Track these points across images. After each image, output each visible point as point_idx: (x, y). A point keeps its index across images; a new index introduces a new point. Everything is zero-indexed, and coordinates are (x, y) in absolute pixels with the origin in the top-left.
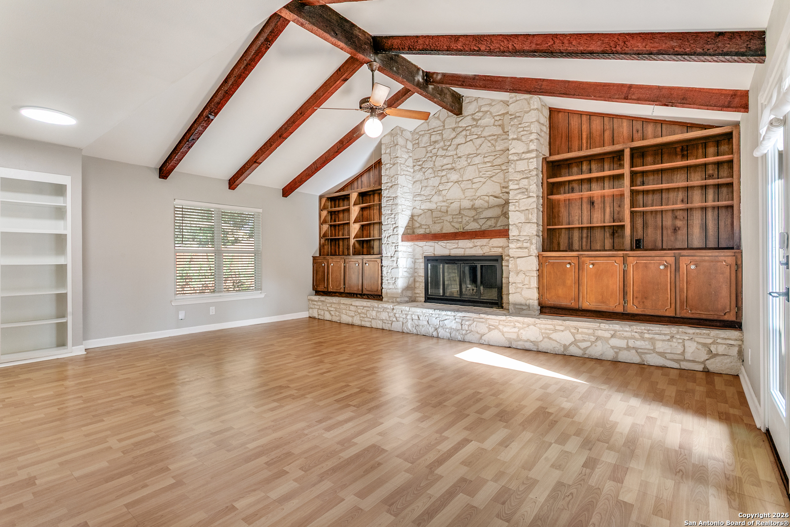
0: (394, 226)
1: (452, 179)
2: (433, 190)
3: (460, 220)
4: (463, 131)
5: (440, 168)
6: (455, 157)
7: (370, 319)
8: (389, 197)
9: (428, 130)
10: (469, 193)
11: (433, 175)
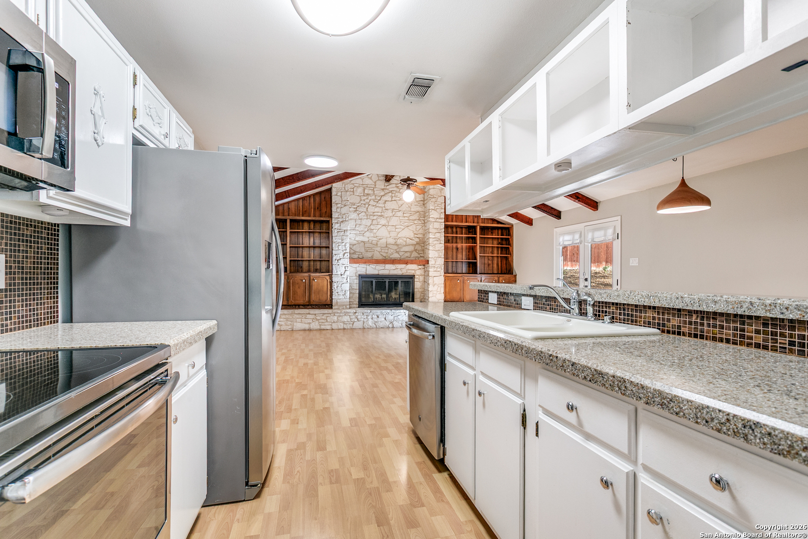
0: (345, 251)
1: (381, 223)
2: (366, 228)
3: (387, 251)
4: (389, 192)
5: (372, 214)
6: (384, 208)
7: (331, 323)
8: (340, 229)
9: (362, 185)
10: (393, 234)
11: (366, 218)
